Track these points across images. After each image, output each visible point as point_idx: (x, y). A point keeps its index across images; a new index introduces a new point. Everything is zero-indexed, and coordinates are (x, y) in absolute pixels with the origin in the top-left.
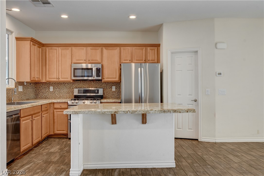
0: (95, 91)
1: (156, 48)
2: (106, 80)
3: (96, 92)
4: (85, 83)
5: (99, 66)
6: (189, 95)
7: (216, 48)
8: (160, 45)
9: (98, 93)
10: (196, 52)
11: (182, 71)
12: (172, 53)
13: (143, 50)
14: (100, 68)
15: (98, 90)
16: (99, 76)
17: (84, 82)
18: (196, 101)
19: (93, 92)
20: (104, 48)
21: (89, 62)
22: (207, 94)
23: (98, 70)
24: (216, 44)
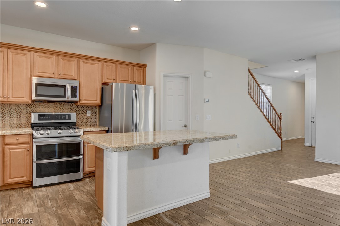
0: (65, 117)
1: (143, 69)
2: (83, 102)
3: (67, 117)
4: (46, 106)
5: (76, 84)
6: (180, 120)
7: (205, 76)
8: (146, 66)
9: (69, 119)
10: (187, 78)
11: (173, 95)
12: (164, 76)
13: (128, 69)
14: (77, 87)
15: (69, 116)
16: (76, 97)
17: (45, 104)
18: (185, 127)
19: (63, 117)
20: (81, 61)
21: (60, 77)
22: (196, 119)
23: (74, 89)
24: (205, 72)
